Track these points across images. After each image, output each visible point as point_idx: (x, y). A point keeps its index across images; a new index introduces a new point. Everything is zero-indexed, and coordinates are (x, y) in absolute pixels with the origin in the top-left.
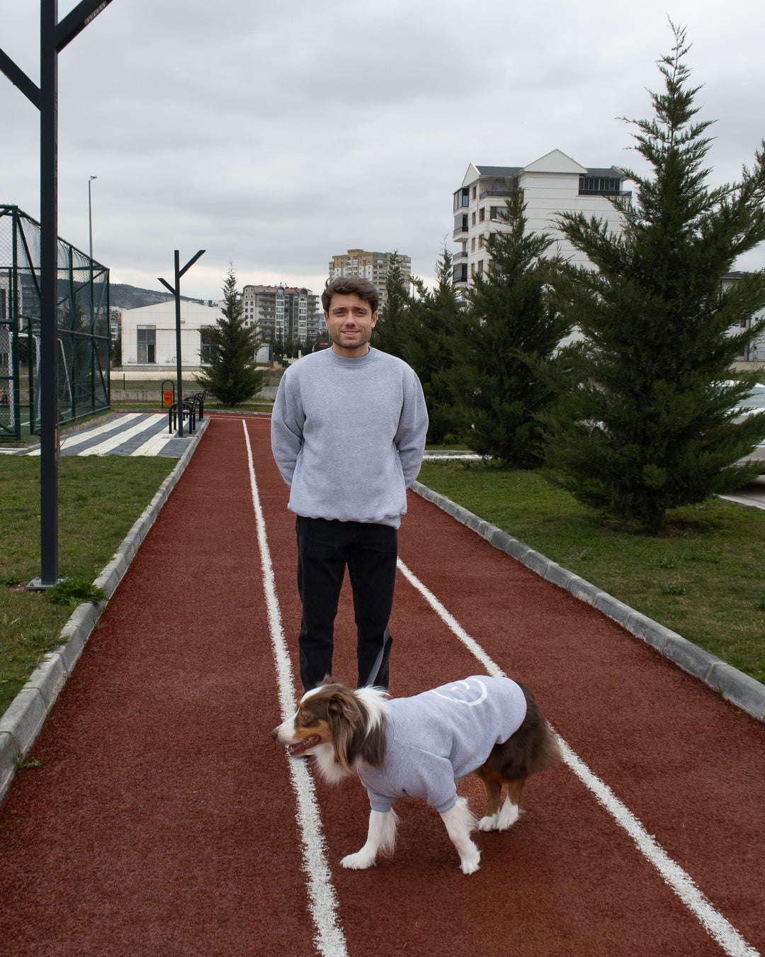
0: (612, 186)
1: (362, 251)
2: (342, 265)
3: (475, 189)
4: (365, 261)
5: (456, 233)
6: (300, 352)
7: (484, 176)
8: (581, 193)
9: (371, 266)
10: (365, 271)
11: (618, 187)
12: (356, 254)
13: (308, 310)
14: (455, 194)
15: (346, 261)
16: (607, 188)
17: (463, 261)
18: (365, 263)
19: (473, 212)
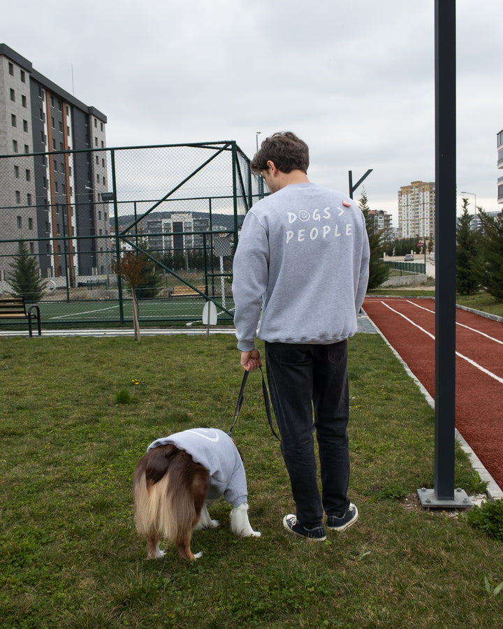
1: (421, 182)
2: (407, 193)
4: (424, 189)
5: (499, 162)
6: (385, 254)
9: (428, 192)
10: (423, 195)
12: (417, 184)
13: (385, 225)
14: (498, 134)
15: (410, 190)
18: (424, 190)
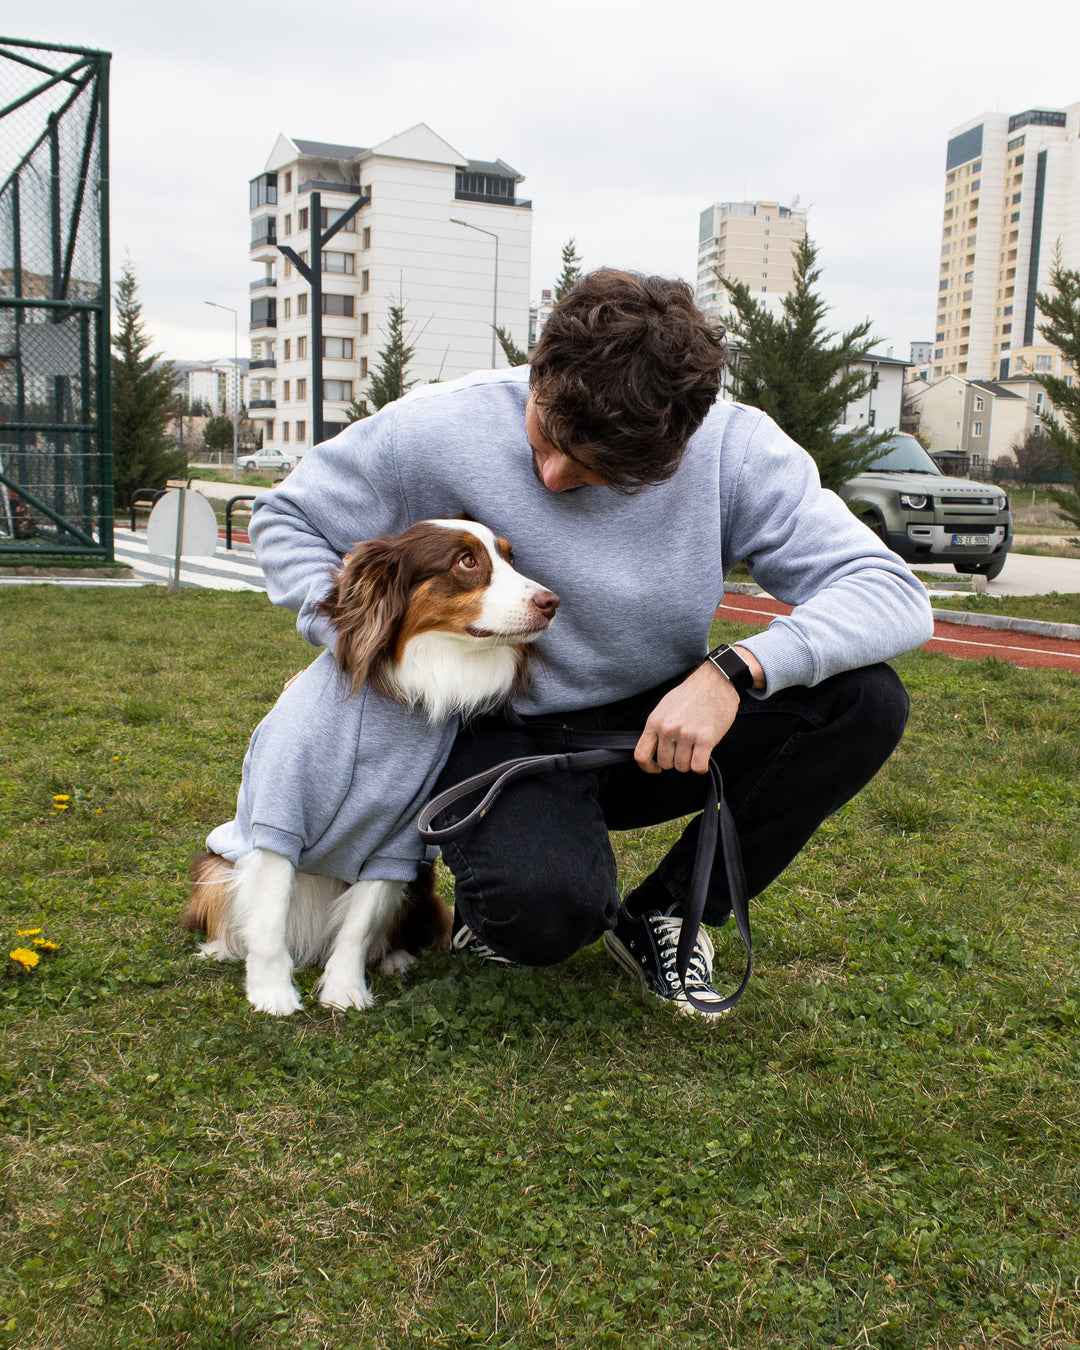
0: (504, 189)
3: (289, 176)
5: (255, 245)
7: (306, 157)
8: (459, 196)
11: (512, 192)
14: (252, 182)
16: (496, 192)
17: (269, 292)
19: (287, 213)
